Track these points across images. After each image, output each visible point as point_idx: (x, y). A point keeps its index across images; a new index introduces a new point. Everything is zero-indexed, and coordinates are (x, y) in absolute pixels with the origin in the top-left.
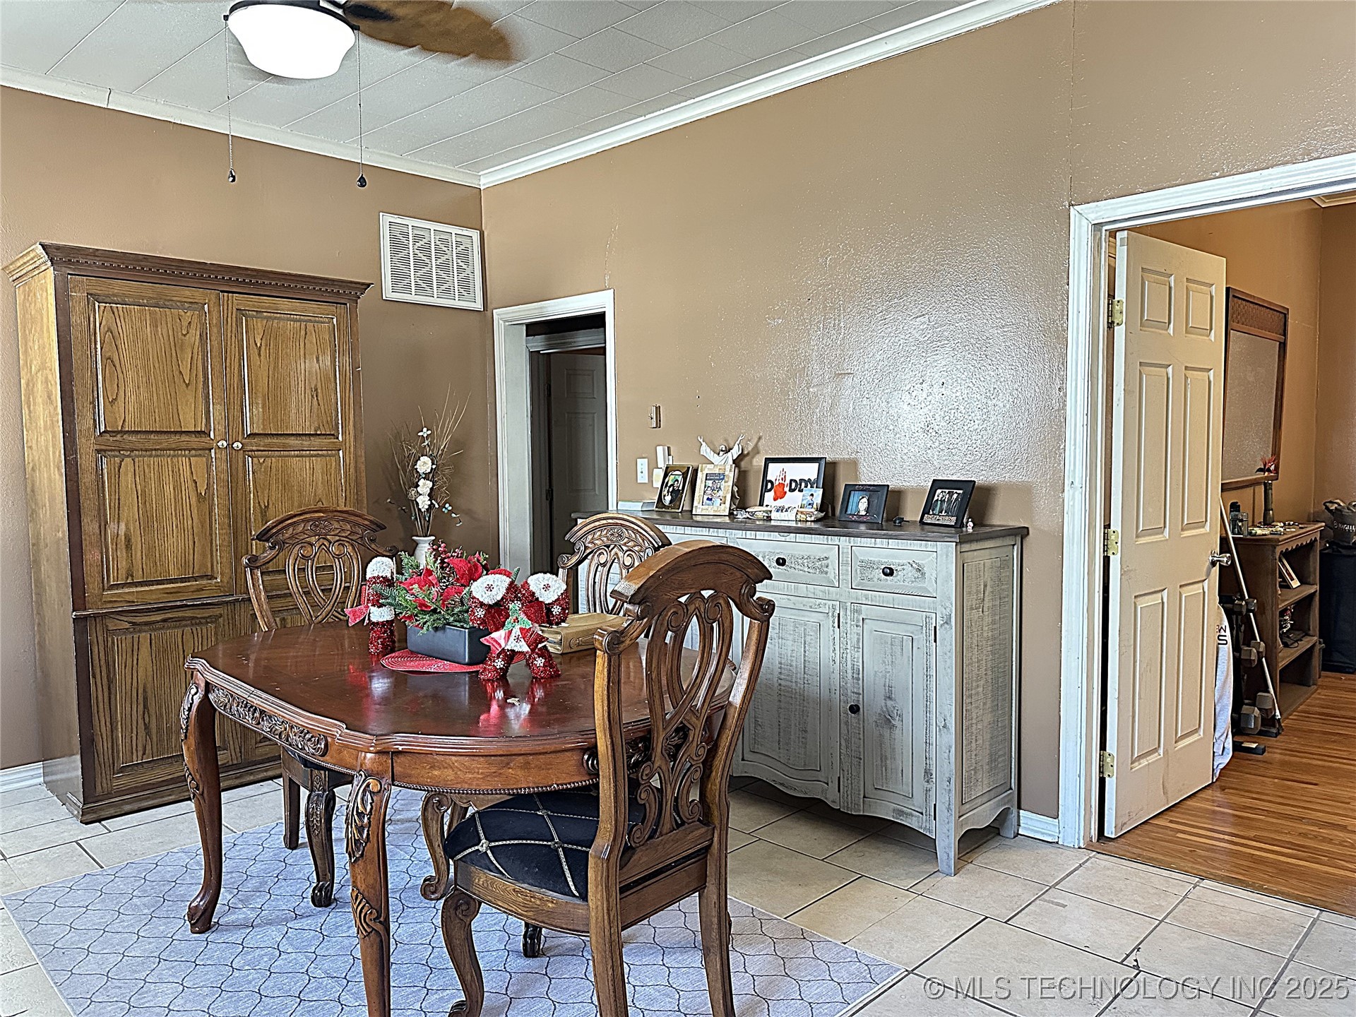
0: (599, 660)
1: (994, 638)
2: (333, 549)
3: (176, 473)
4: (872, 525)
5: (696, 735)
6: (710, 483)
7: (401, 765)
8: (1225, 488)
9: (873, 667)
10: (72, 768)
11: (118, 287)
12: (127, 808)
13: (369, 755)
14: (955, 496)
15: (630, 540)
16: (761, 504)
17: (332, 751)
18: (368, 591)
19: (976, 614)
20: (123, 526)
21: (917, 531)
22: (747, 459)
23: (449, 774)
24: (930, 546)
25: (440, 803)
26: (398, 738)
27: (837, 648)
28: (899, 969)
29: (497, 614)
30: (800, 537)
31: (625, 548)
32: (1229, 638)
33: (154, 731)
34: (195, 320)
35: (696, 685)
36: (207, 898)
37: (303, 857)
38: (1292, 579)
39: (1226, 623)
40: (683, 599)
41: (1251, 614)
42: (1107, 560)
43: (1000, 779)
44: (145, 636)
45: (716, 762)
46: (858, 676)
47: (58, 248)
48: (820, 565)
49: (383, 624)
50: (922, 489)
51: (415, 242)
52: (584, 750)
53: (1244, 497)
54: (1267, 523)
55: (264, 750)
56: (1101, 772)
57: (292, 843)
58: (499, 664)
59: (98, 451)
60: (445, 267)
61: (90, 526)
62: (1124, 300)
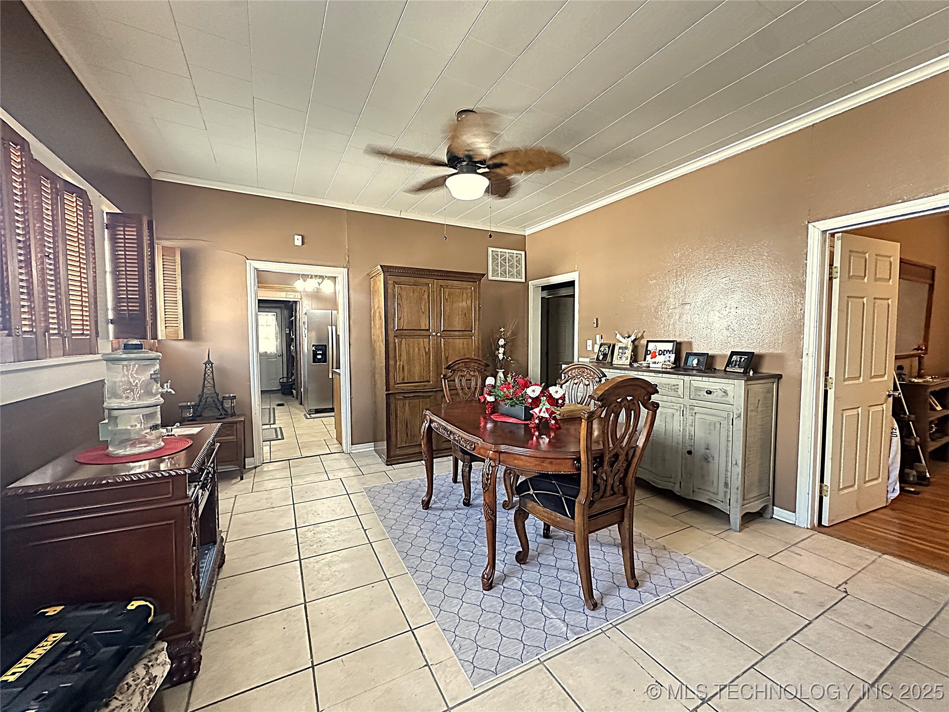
0: (583, 424)
1: (762, 425)
2: (471, 373)
3: (419, 344)
4: (699, 371)
5: (622, 458)
6: (621, 351)
7: (502, 457)
8: (897, 358)
9: (699, 433)
10: (383, 445)
11: (403, 279)
12: (400, 461)
13: (491, 452)
14: (743, 359)
15: (588, 374)
16: (645, 360)
17: (477, 448)
18: (486, 389)
19: (754, 414)
20: (401, 363)
21: (722, 374)
22: (638, 341)
23: (521, 463)
24: (731, 381)
25: (510, 473)
26: (503, 446)
27: (682, 425)
28: (713, 571)
29: (536, 401)
30: (664, 375)
31: (586, 377)
32: (898, 434)
33: (409, 435)
34: (426, 290)
35: (623, 437)
36: (428, 497)
37: (460, 486)
38: (937, 406)
39: (896, 426)
40: (619, 400)
41: (911, 423)
42: (826, 392)
43: (764, 490)
44: (407, 402)
45: (630, 470)
46: (691, 438)
47: (385, 266)
48: (675, 388)
49: (491, 402)
50: (725, 356)
51: (501, 257)
52: (574, 459)
53: (905, 363)
54: (920, 376)
55: (445, 445)
56: (821, 493)
57: (455, 481)
58: (537, 421)
59: (395, 336)
60: (511, 266)
61: (392, 362)
62: (839, 266)
